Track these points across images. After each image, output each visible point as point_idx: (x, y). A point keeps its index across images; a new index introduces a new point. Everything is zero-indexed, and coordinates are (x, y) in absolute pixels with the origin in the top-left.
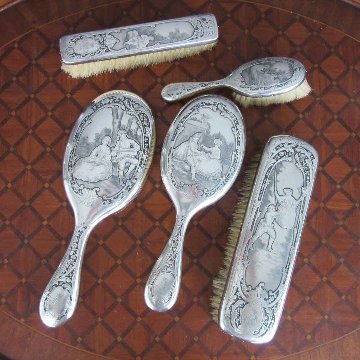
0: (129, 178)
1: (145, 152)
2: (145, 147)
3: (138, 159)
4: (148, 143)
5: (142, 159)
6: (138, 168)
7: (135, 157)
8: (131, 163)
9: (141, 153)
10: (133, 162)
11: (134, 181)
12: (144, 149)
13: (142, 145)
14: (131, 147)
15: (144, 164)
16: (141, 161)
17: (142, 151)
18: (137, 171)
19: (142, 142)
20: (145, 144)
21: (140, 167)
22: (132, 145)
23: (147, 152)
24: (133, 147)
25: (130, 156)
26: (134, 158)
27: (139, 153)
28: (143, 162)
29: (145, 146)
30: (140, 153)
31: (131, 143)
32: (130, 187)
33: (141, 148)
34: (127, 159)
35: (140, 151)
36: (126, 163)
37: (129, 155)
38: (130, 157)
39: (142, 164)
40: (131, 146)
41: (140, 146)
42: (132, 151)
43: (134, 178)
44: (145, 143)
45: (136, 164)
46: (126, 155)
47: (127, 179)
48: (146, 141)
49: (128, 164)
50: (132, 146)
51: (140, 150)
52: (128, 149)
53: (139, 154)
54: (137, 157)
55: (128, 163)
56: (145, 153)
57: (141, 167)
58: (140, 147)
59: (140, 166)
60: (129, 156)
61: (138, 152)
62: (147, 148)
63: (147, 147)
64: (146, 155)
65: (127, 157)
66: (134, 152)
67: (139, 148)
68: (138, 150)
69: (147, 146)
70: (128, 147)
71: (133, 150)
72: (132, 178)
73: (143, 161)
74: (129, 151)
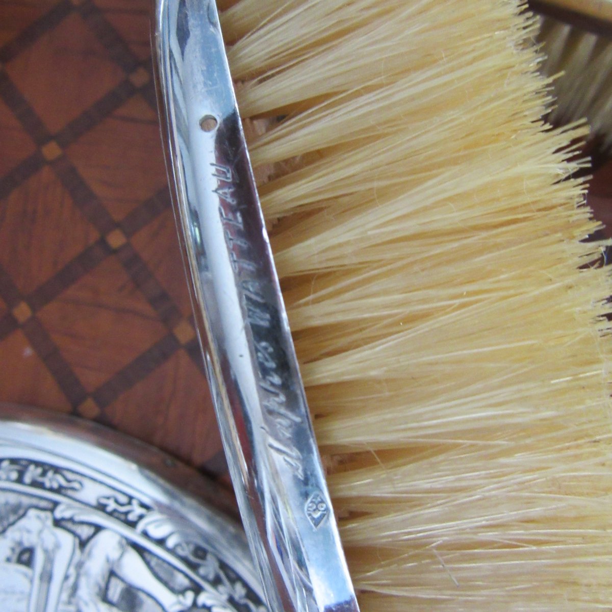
0: (190, 595)
1: (66, 488)
2: (41, 486)
3: (98, 528)
4: (26, 467)
5: (101, 508)
6: (145, 534)
7: (83, 544)
8: (112, 574)
9: (69, 507)
10: (108, 560)
11: (210, 568)
12: (51, 490)
13: (26, 501)
14: (29, 563)
15: (131, 498)
16: (111, 514)
17: (56, 504)
18: (161, 542)
19: (13, 499)
20: (28, 479)
21: (141, 526)
22: (18, 551)
23: (70, 476)
24: (30, 551)
25: (72, 571)
26: (89, 554)
27: (63, 519)
28: (117, 501)
29: (35, 484)
30: (67, 514)
31: (8, 560)
32: (239, 592)
33: (43, 504)
34: (86, 591)
35: (59, 513)
36: (105, 599)
37: (66, 577)
38: (78, 576)
39: (127, 513)
40: (20, 561)
41: (32, 513)
42: (50, 560)
43: (194, 567)
44: (20, 480)
45: (120, 544)
46: (65, 596)
47: (195, 604)
48: (14, 475)
49: (116, 590)
50: (26, 557)
51: (52, 510)
52: (37, 581)
53: (71, 520)
54: (85, 532)
55: (107, 588)
56: (73, 489)
57: (141, 517)
58: (37, 507)
59: (132, 525)
60: (72, 580)
61: (58, 523)
62: (50, 474)
63: (44, 474)
64: (86, 482)
65: (75, 588)
66: (57, 546)
67: (38, 517)
68: (50, 523)
69: (39, 470)
70: (26, 575)
71: (46, 551)
72: (191, 580)
73: (112, 505)
74: (47, 577)
